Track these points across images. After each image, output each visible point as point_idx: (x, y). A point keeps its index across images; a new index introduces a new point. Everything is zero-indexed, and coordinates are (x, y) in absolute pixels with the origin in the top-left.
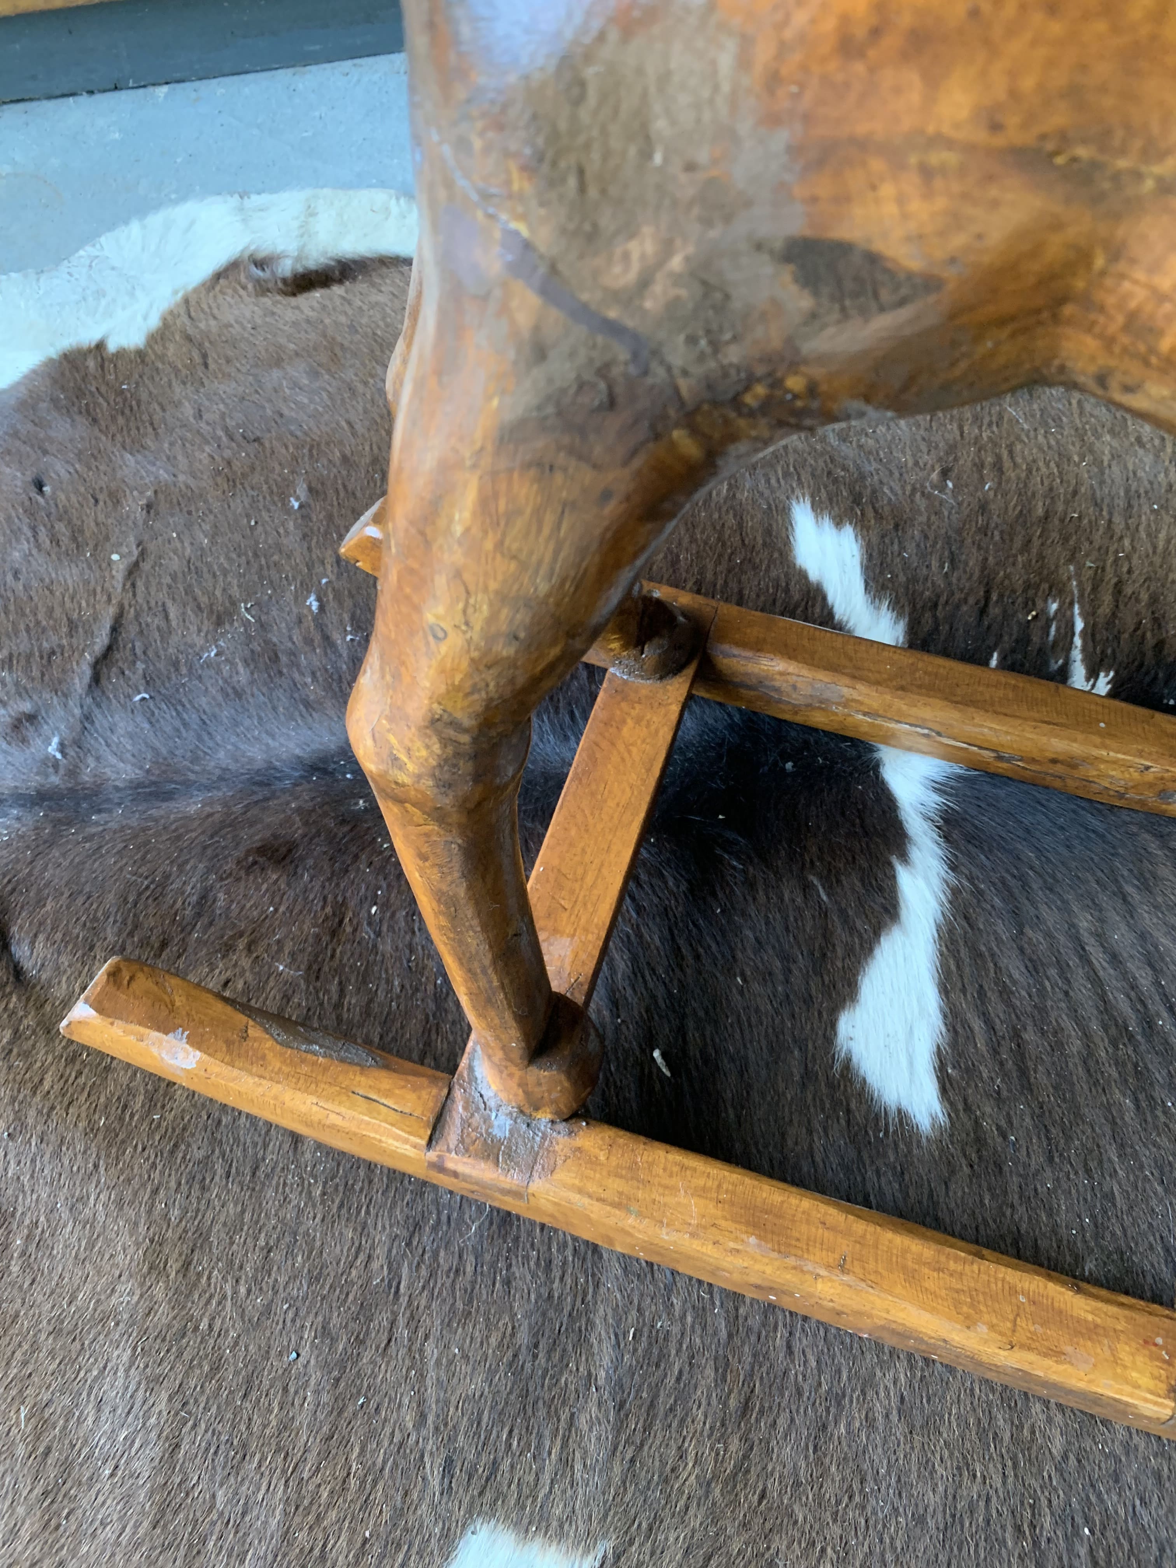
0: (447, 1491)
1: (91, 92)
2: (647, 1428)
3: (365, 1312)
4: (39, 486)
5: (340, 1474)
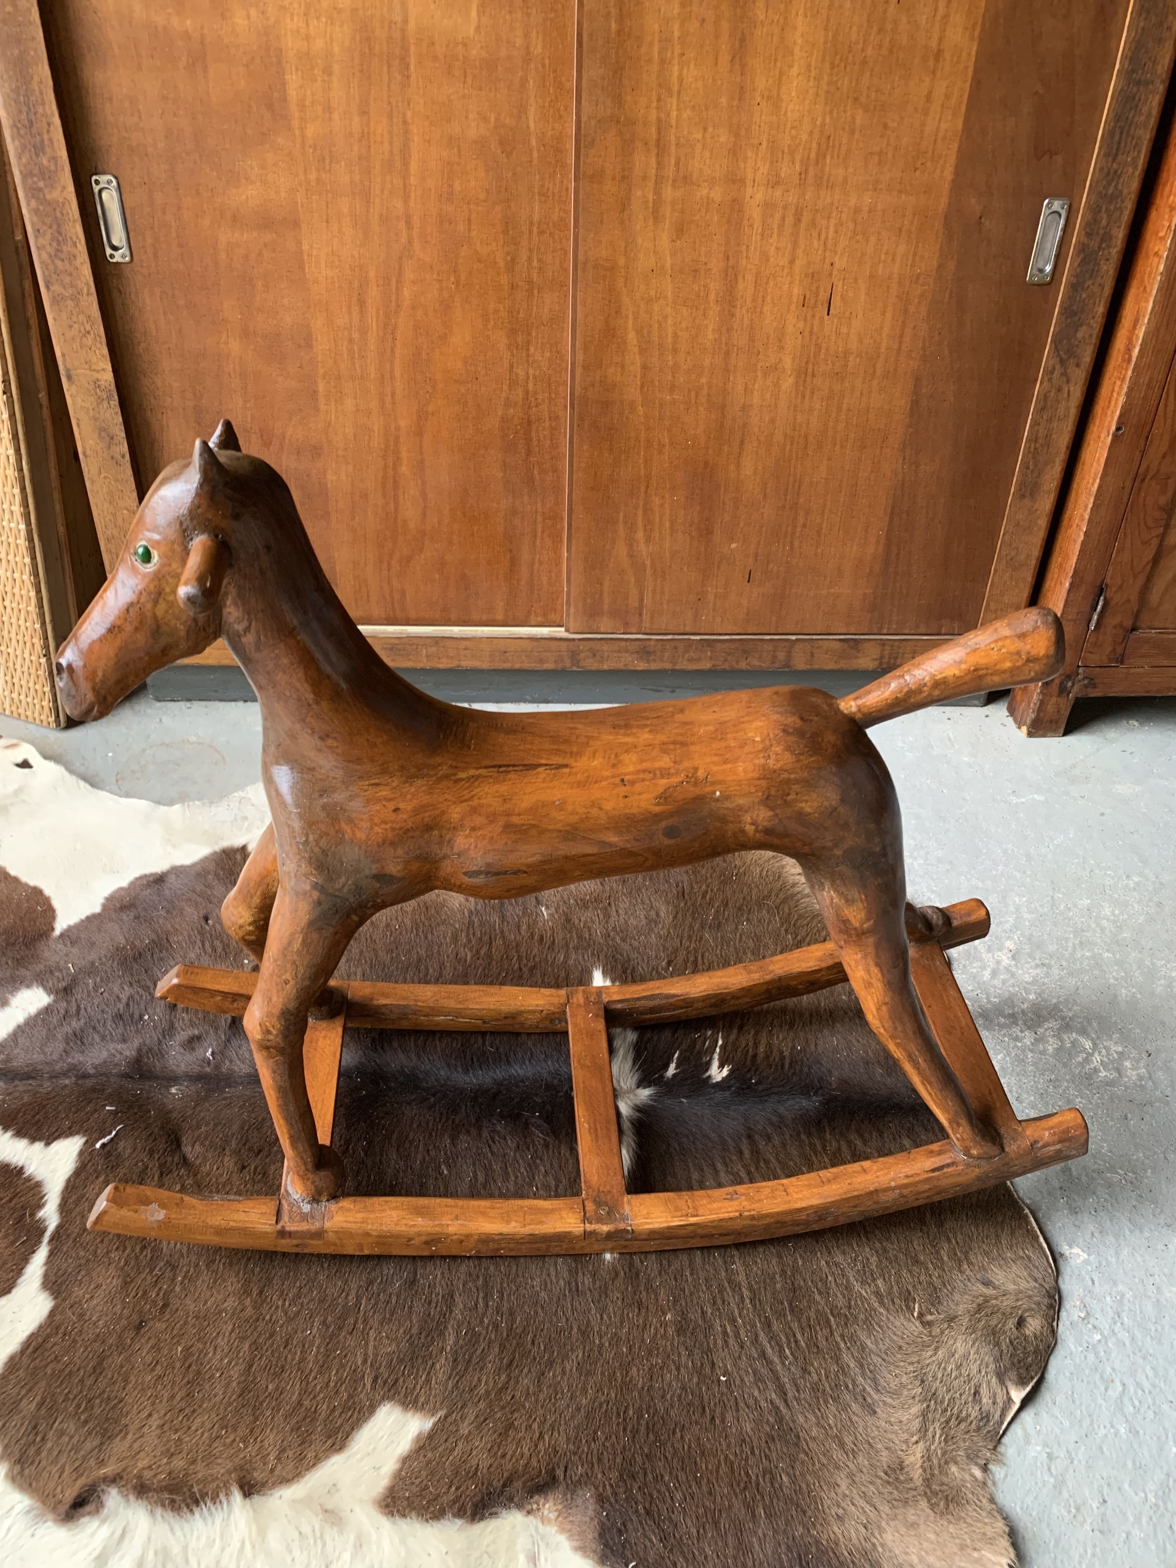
0: (373, 1388)
1: (246, 701)
2: (466, 1369)
3: (343, 1317)
4: (206, 919)
5: (326, 1380)
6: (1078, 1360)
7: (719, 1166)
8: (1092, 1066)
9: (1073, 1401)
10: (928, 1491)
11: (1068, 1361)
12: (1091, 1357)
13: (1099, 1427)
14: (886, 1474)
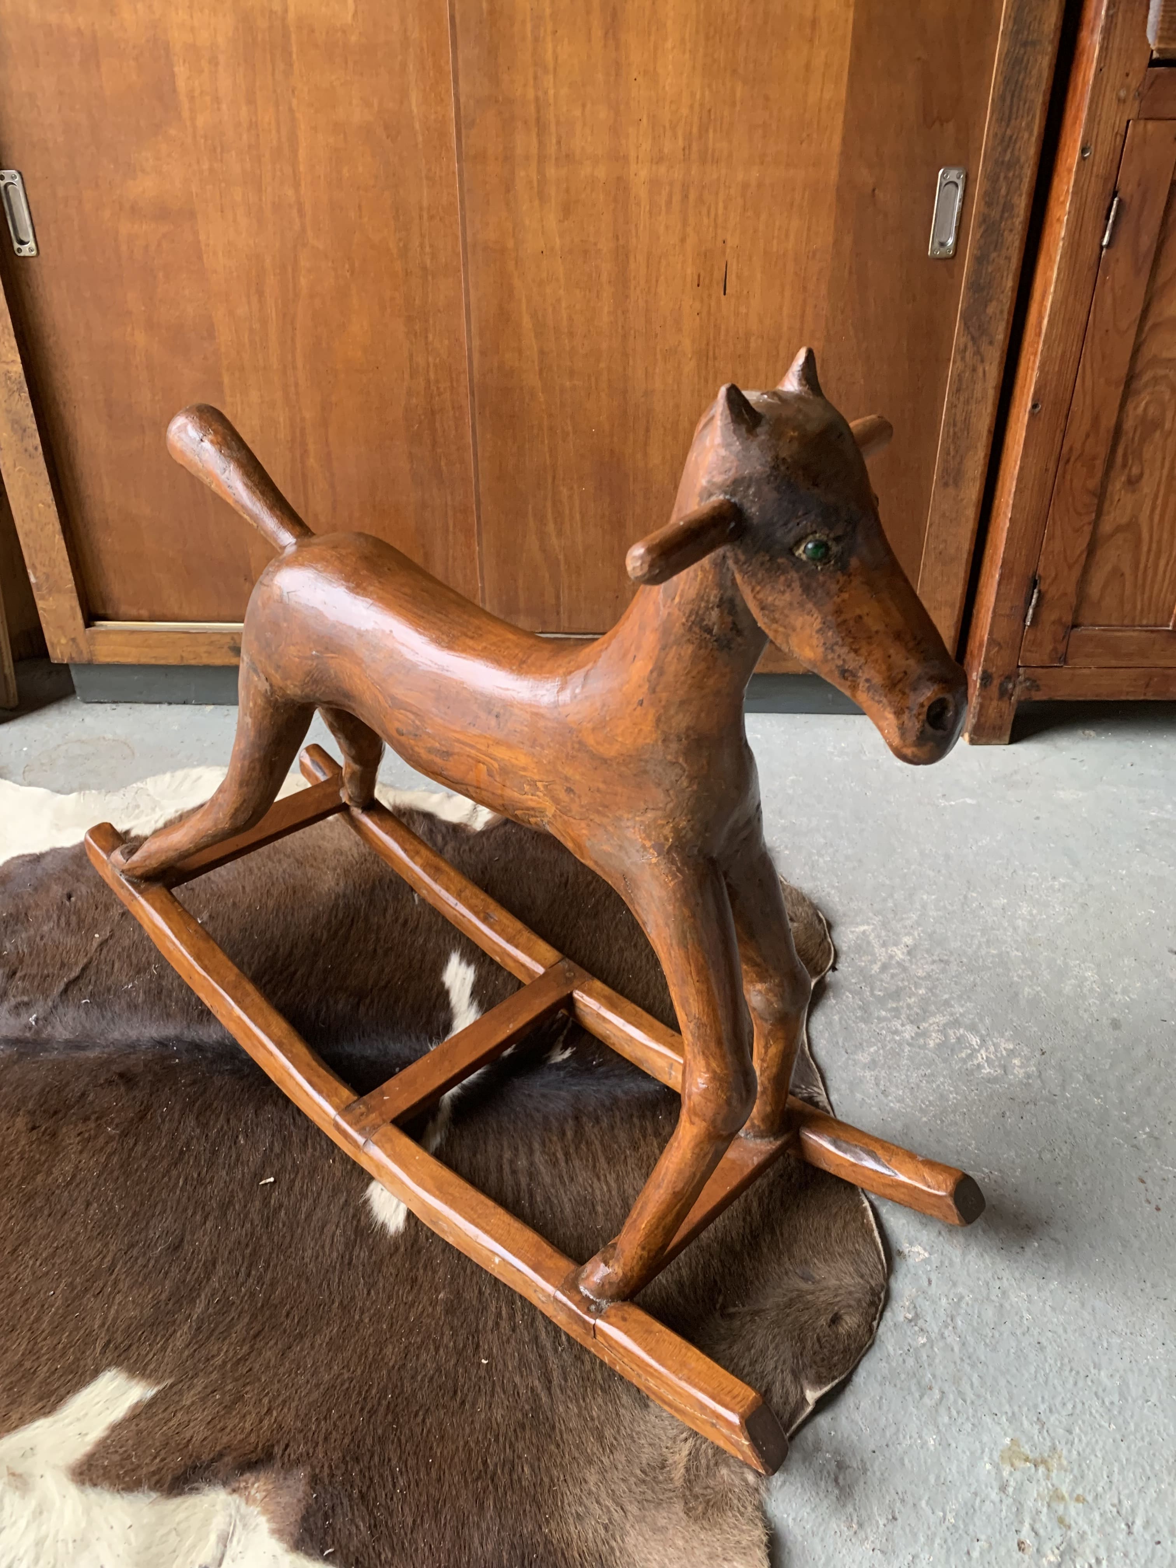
0: (103, 1352)
2: (208, 1338)
3: (94, 1278)
4: (69, 897)
5: (55, 1342)
6: (894, 1364)
7: (536, 1146)
8: (976, 1062)
9: (880, 1408)
10: (688, 1493)
11: (884, 1364)
12: (911, 1362)
13: (904, 1437)
14: (643, 1472)
